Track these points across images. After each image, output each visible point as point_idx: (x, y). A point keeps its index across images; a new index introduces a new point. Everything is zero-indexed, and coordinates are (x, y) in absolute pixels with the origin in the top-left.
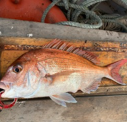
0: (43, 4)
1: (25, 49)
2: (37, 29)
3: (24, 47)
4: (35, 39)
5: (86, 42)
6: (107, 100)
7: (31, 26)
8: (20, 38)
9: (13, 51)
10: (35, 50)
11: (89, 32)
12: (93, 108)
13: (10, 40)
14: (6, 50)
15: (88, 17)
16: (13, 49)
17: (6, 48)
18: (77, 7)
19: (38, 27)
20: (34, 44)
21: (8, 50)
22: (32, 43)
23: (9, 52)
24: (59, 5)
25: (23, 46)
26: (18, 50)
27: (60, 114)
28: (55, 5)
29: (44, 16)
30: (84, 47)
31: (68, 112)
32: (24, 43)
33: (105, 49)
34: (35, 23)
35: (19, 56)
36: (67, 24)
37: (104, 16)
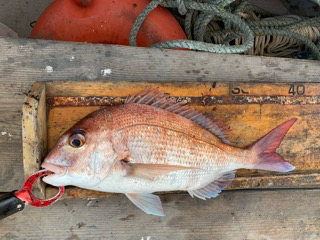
0: (135, 5)
1: (92, 104)
2: (118, 60)
3: (91, 101)
4: (111, 84)
5: (214, 87)
6: (261, 198)
7: (108, 54)
8: (83, 83)
9: (70, 109)
10: (112, 106)
11: (225, 60)
12: (233, 214)
13: (64, 87)
14: (57, 106)
15: (227, 26)
16: (69, 105)
17: (57, 103)
18: (204, 7)
19: (121, 56)
20: (110, 95)
21: (62, 106)
22: (106, 92)
23: (63, 111)
24: (165, 5)
25: (88, 98)
26: (79, 106)
27: (164, 223)
28: (159, 6)
29: (135, 29)
30: (210, 96)
31: (180, 219)
32: (90, 92)
33: (255, 99)
34: (116, 48)
35: (82, 116)
36: (178, 45)
37: (265, 22)
